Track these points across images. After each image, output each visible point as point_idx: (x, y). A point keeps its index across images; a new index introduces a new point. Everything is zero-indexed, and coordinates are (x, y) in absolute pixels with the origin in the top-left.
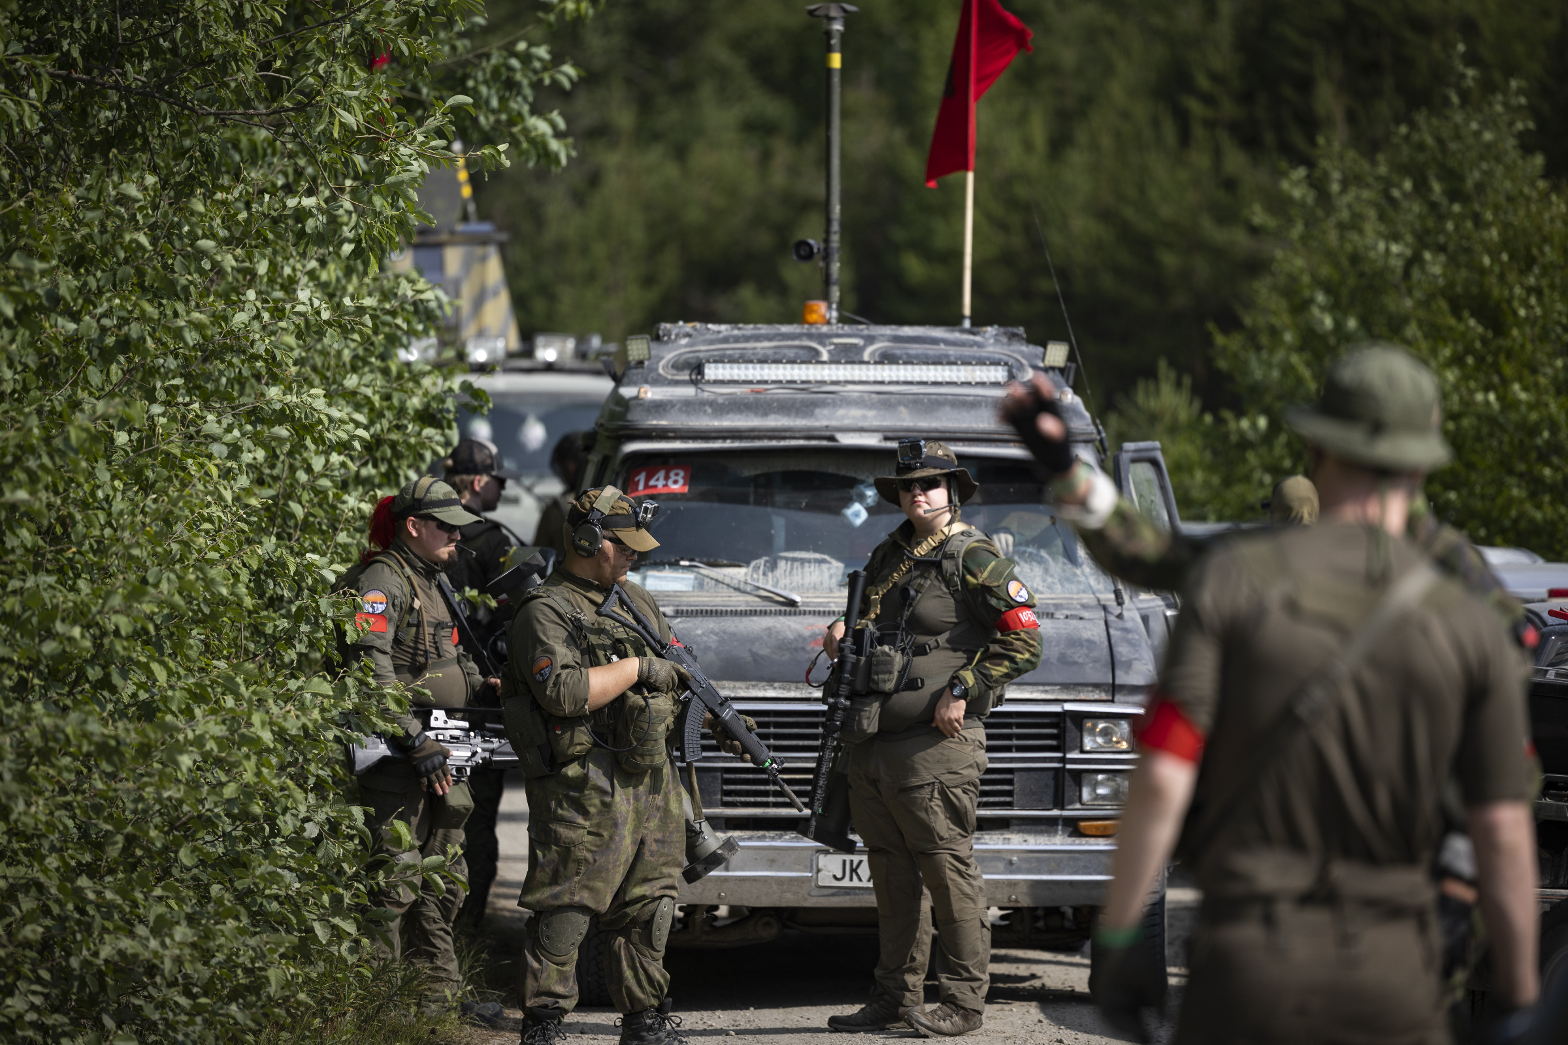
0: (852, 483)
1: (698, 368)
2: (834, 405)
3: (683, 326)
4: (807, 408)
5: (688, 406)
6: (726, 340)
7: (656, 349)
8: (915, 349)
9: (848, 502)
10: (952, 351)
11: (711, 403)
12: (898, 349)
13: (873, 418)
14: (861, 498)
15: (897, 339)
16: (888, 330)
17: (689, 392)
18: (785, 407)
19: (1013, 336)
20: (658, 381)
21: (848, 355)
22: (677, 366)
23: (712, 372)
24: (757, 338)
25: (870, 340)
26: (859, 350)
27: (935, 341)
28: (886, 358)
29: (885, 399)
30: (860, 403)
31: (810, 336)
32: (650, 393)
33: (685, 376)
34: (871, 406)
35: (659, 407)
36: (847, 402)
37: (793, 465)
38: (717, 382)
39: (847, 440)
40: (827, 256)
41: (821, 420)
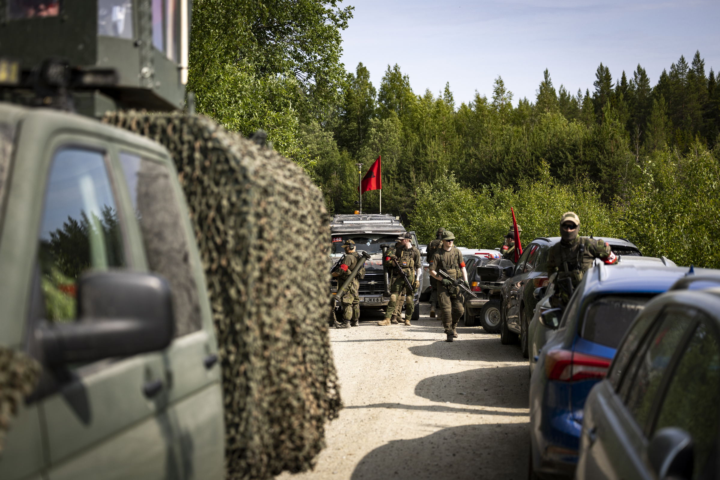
0: (368, 239)
1: (342, 222)
2: (364, 227)
3: (338, 215)
4: (360, 227)
5: (341, 228)
6: (345, 217)
7: (335, 219)
8: (375, 218)
9: (367, 242)
10: (381, 218)
11: (345, 227)
12: (373, 218)
13: (370, 229)
14: (369, 241)
15: (372, 216)
16: (371, 215)
17: (341, 225)
18: (356, 227)
19: (390, 215)
20: (335, 224)
21: (365, 219)
22: (338, 221)
23: (345, 222)
24: (350, 217)
25: (368, 216)
26: (367, 218)
27: (378, 216)
28: (371, 219)
29: (372, 225)
30: (368, 226)
31: (359, 216)
32: (335, 226)
33: (340, 223)
34: (370, 227)
35: (337, 228)
36: (366, 226)
37: (358, 237)
38: (346, 224)
39: (366, 232)
40: (360, 204)
41: (362, 229)
